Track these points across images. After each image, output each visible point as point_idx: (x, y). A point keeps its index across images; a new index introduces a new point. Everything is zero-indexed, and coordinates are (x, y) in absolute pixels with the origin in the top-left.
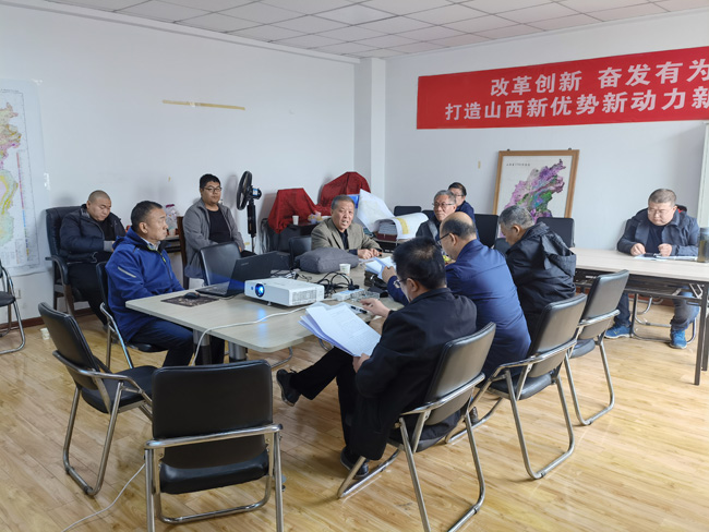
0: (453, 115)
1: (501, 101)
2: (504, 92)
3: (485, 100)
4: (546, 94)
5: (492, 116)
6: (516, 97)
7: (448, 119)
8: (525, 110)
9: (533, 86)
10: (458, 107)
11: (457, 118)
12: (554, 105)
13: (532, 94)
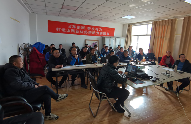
0: (59, 30)
1: (70, 29)
2: (70, 27)
3: (66, 28)
4: (79, 29)
5: (68, 31)
6: (73, 29)
7: (57, 31)
8: (75, 31)
9: (76, 27)
12: (80, 31)
13: (76, 29)
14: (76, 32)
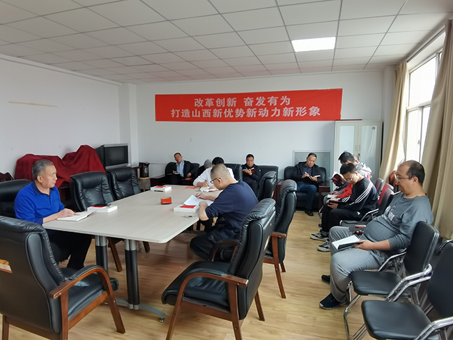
0: (176, 115)
1: (200, 109)
2: (201, 105)
3: (192, 108)
4: (221, 107)
5: (196, 116)
6: (207, 108)
7: (173, 116)
8: (212, 114)
9: (215, 103)
10: (178, 111)
11: (178, 116)
12: (225, 113)
13: (215, 107)
14: (215, 115)
